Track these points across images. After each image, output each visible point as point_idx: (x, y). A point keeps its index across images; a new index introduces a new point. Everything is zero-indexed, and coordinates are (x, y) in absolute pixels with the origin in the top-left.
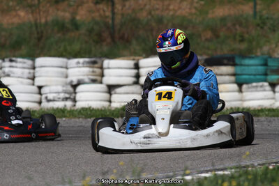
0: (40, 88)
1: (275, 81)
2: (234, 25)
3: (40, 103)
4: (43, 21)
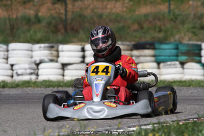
0: (12, 65)
1: (184, 61)
2: (154, 19)
3: (12, 76)
4: (14, 16)
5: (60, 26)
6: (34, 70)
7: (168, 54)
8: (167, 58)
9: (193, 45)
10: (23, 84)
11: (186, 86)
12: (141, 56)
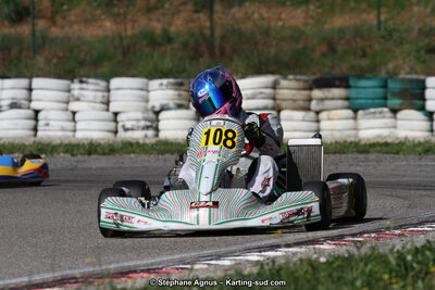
0: (116, 114)
1: (397, 107)
2: (355, 37)
3: (116, 132)
4: (129, 33)
5: (203, 48)
6: (152, 121)
7: (371, 96)
9: (411, 81)
10: (122, 149)
11: (391, 153)
12: (326, 99)
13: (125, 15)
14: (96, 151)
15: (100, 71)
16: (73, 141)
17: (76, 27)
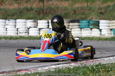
0: (18, 29)
1: (92, 28)
4: (22, 7)
5: (41, 12)
6: (27, 31)
7: (85, 25)
8: (85, 26)
9: (96, 21)
10: (19, 38)
11: (90, 40)
12: (73, 26)
13: (21, 3)
14: (12, 38)
15: (14, 17)
16: (6, 36)
17: (7, 6)
